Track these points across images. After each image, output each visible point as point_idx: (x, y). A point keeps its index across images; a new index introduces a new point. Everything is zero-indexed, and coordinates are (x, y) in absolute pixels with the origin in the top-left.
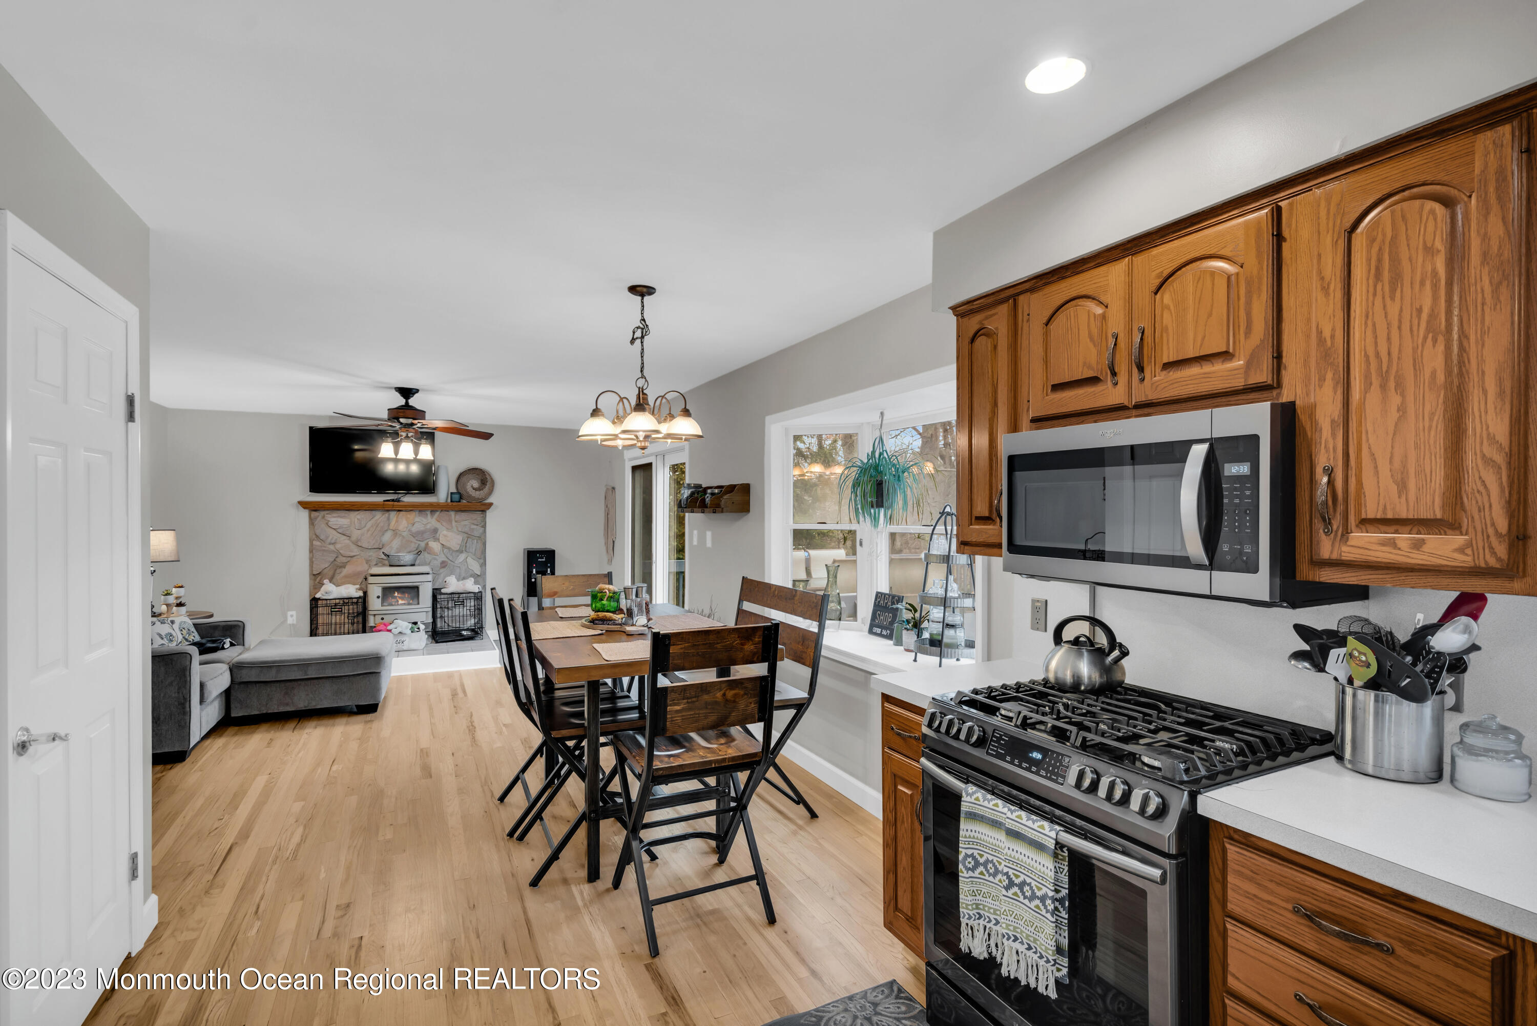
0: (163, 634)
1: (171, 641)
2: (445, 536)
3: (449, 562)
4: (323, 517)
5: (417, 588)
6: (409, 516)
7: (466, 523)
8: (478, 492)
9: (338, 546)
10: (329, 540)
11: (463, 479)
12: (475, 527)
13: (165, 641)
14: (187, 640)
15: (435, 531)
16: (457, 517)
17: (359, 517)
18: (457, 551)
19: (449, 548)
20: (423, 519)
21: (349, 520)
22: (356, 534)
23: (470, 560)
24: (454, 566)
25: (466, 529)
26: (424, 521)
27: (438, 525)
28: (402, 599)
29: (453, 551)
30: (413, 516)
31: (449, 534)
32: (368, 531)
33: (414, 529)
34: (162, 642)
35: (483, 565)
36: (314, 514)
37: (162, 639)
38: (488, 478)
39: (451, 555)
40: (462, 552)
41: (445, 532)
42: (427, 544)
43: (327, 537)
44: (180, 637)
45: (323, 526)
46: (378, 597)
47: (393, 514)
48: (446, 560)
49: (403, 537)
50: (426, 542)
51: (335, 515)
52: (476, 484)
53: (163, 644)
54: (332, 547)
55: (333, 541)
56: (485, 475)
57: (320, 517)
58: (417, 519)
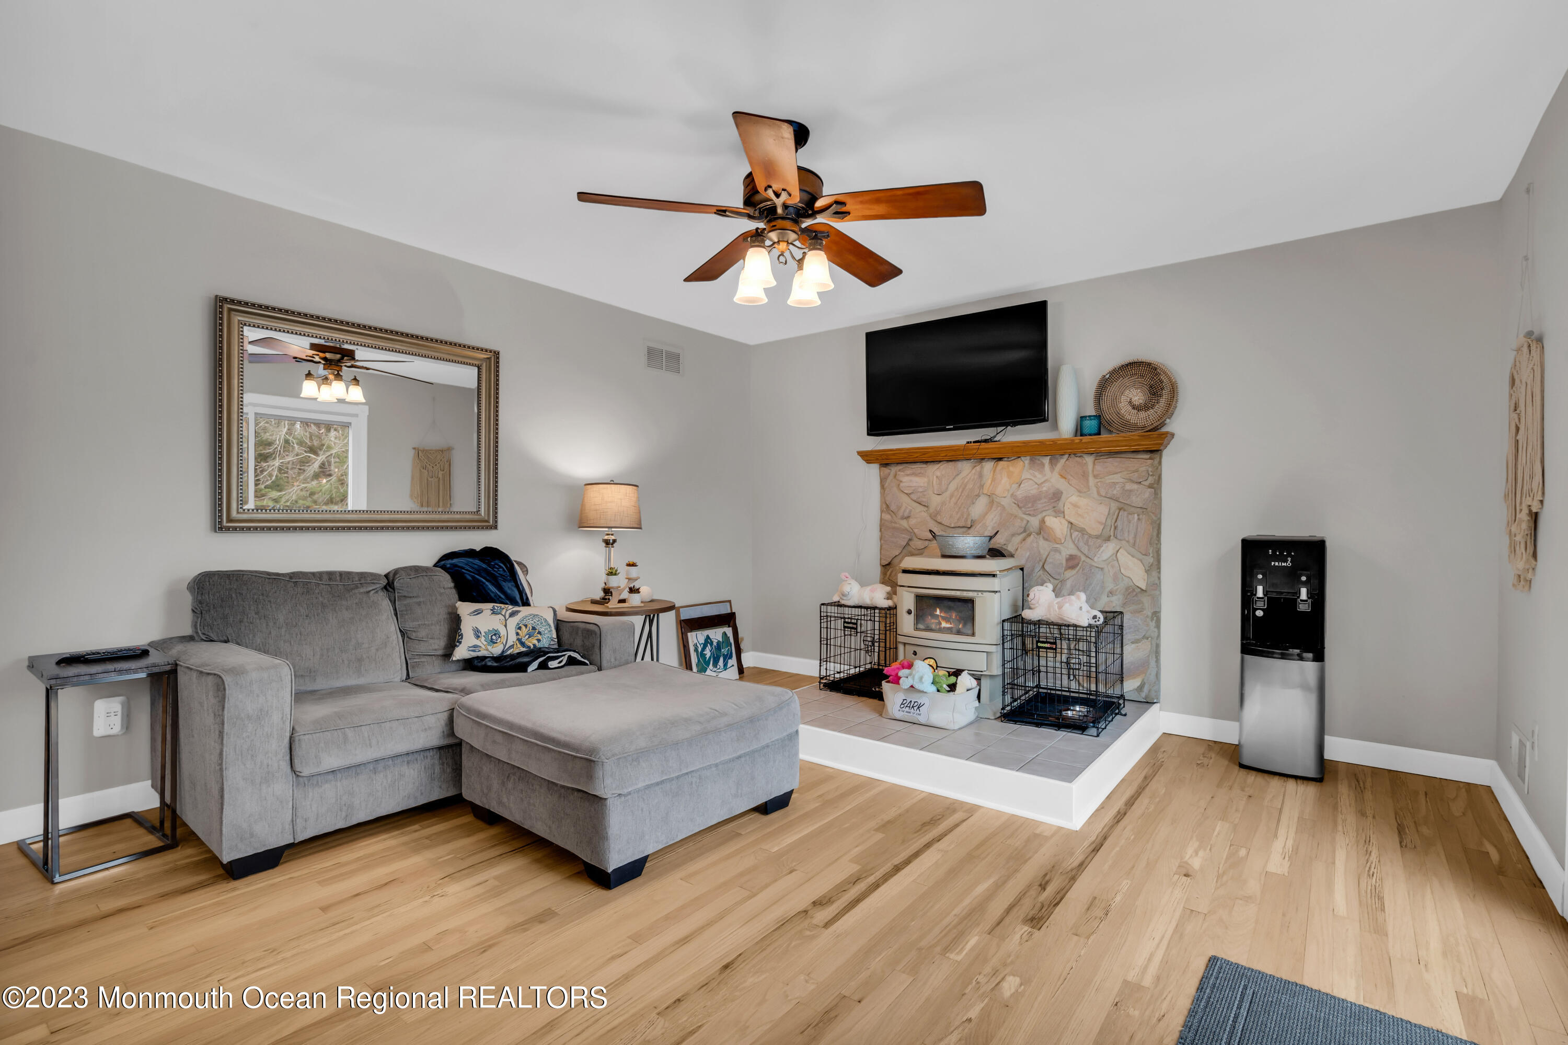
0: (483, 630)
1: (493, 642)
2: (1075, 506)
3: (1083, 558)
4: (895, 476)
5: (971, 602)
6: (1011, 469)
7: (1117, 478)
8: (1143, 414)
9: (913, 521)
10: (900, 513)
11: (1112, 390)
12: (1135, 486)
13: (482, 642)
14: (523, 644)
15: (1057, 496)
16: (1099, 468)
17: (938, 473)
18: (1097, 537)
19: (1082, 531)
20: (1036, 473)
21: (926, 480)
22: (935, 501)
23: (1124, 557)
24: (1091, 566)
25: (1116, 491)
26: (1039, 478)
27: (1061, 484)
28: (947, 620)
29: (1090, 536)
30: (1020, 468)
31: (1083, 502)
32: (952, 496)
33: (1020, 493)
34: (477, 642)
35: (1155, 567)
36: (886, 470)
37: (478, 637)
38: (1165, 380)
39: (1086, 543)
40: (1108, 539)
41: (1074, 499)
42: (1043, 521)
43: (899, 508)
44: (512, 638)
45: (895, 489)
46: (909, 612)
47: (988, 466)
48: (1079, 554)
49: (1004, 508)
50: (1040, 517)
51: (909, 472)
52: (1138, 396)
53: (475, 646)
54: (904, 523)
55: (906, 514)
56: (1157, 374)
57: (891, 477)
58: (1026, 475)
